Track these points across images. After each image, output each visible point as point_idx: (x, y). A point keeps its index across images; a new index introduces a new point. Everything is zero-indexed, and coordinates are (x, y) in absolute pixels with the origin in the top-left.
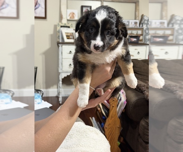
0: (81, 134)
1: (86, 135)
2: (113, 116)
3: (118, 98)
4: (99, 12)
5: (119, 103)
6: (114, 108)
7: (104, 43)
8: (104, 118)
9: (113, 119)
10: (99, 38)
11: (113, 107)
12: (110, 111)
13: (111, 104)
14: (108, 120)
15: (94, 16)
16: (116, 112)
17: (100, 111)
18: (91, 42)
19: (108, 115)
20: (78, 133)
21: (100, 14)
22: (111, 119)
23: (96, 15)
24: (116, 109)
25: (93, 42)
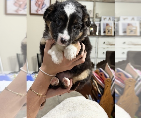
0: (83, 107)
1: (88, 108)
2: (107, 94)
3: (112, 79)
4: (67, 5)
5: (112, 84)
6: (108, 88)
7: (70, 37)
8: (99, 95)
9: (107, 96)
10: (66, 32)
11: (107, 86)
12: (105, 90)
13: (106, 84)
14: (103, 97)
15: (63, 8)
16: (110, 91)
17: (96, 90)
18: (58, 35)
19: (103, 93)
20: (81, 105)
21: (68, 7)
22: (106, 97)
23: (65, 7)
24: (110, 89)
25: (60, 35)
